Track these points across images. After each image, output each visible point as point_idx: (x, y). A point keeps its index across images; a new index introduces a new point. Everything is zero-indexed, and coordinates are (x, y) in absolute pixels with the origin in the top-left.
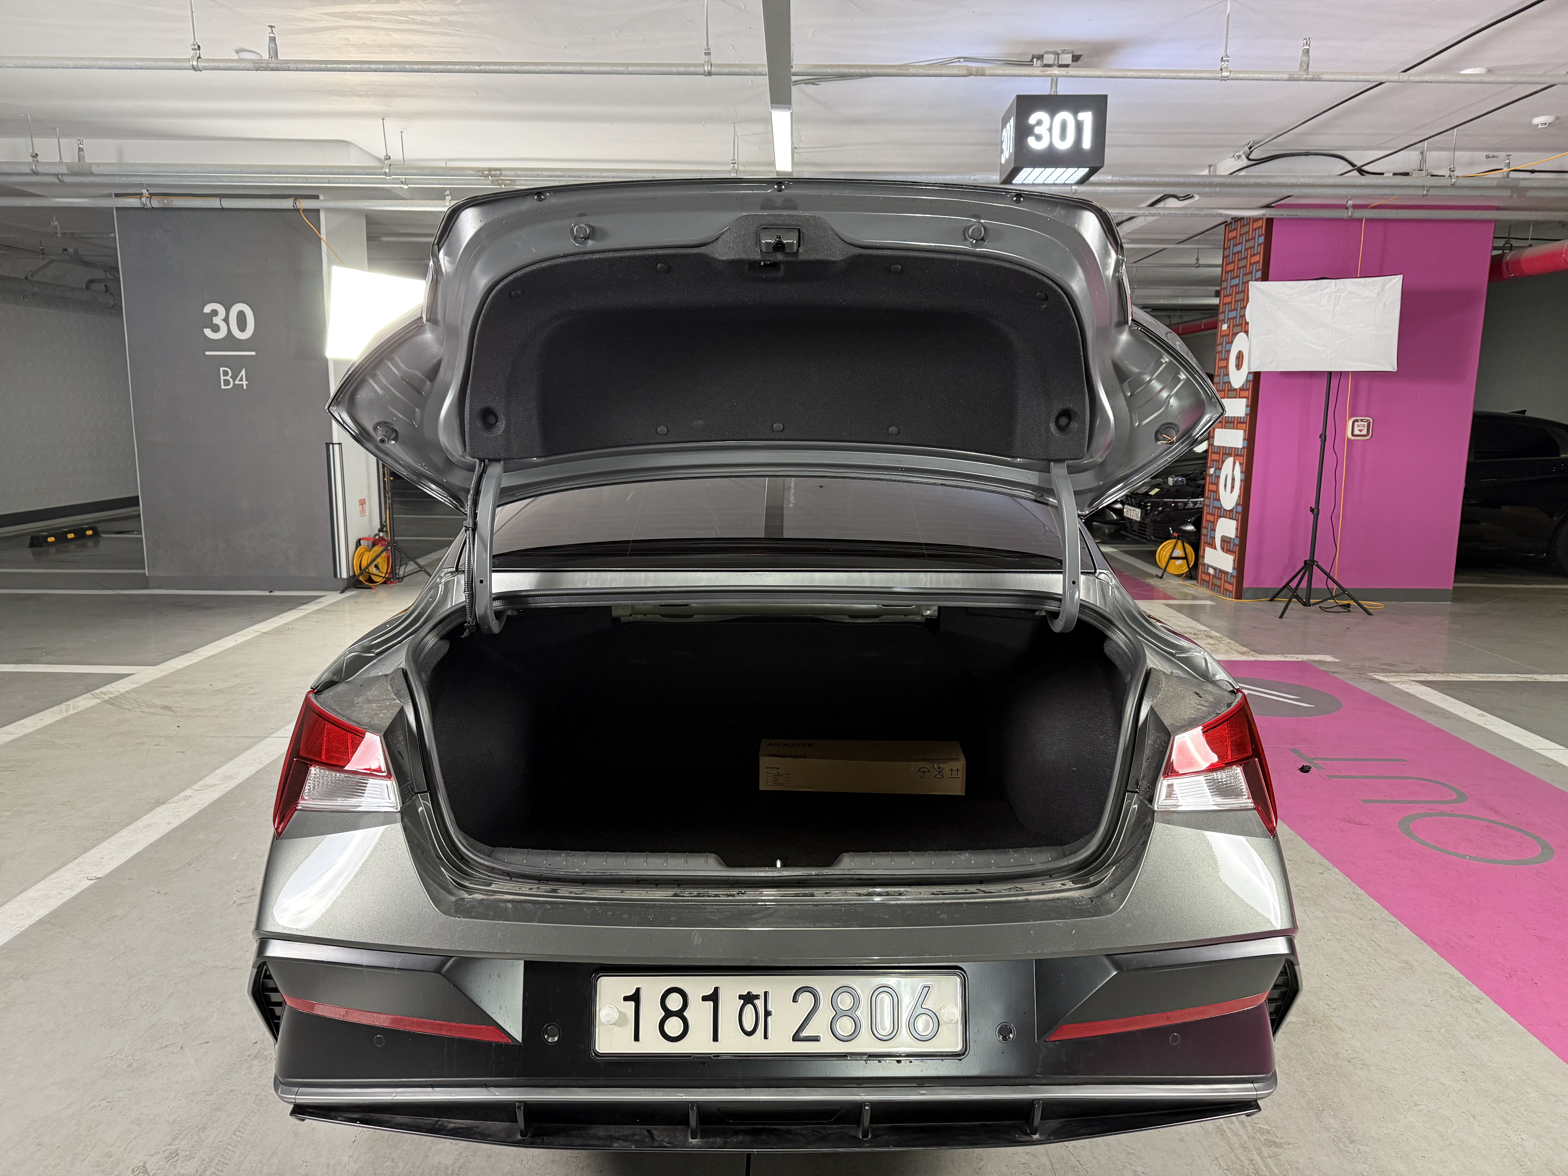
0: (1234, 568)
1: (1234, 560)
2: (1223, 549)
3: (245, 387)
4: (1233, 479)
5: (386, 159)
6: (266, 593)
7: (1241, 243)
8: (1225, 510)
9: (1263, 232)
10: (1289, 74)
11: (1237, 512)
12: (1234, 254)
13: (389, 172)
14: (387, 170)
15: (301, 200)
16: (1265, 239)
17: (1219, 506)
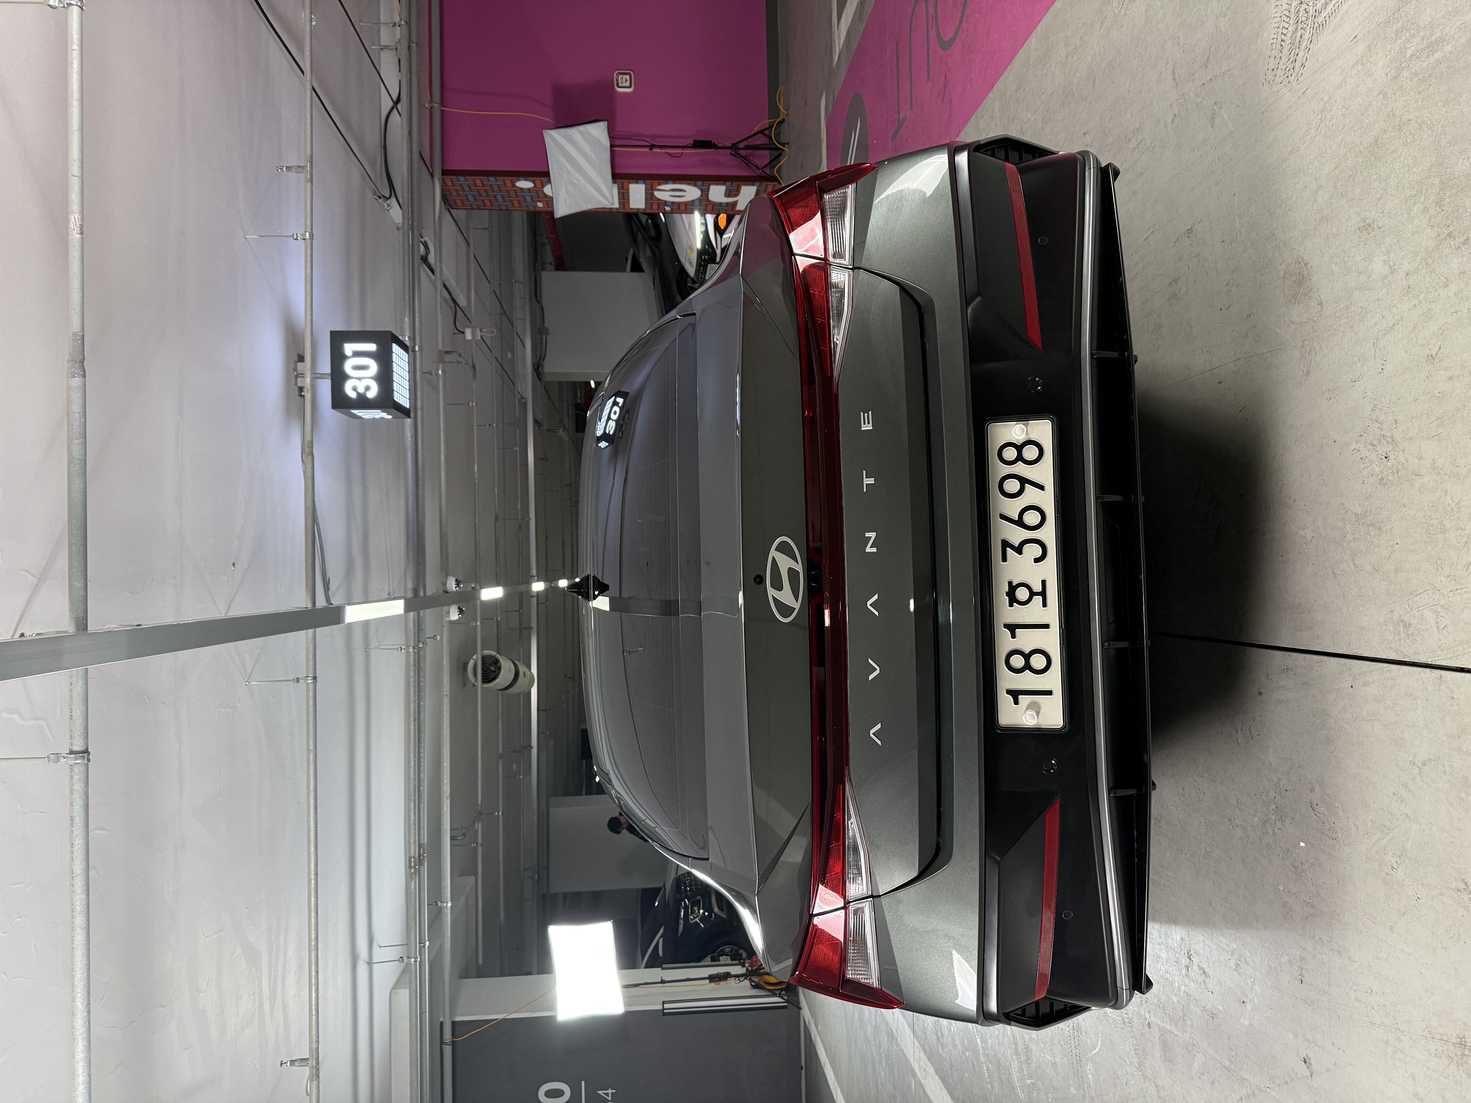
0: (753, 185)
1: (746, 185)
2: (736, 195)
3: (614, 1091)
4: (673, 190)
5: (403, 961)
6: (803, 1071)
7: (466, 196)
8: (701, 196)
9: (454, 177)
10: (307, 182)
11: (703, 185)
12: (476, 200)
13: (414, 958)
14: (413, 960)
15: (444, 1038)
16: (461, 175)
17: (698, 201)
